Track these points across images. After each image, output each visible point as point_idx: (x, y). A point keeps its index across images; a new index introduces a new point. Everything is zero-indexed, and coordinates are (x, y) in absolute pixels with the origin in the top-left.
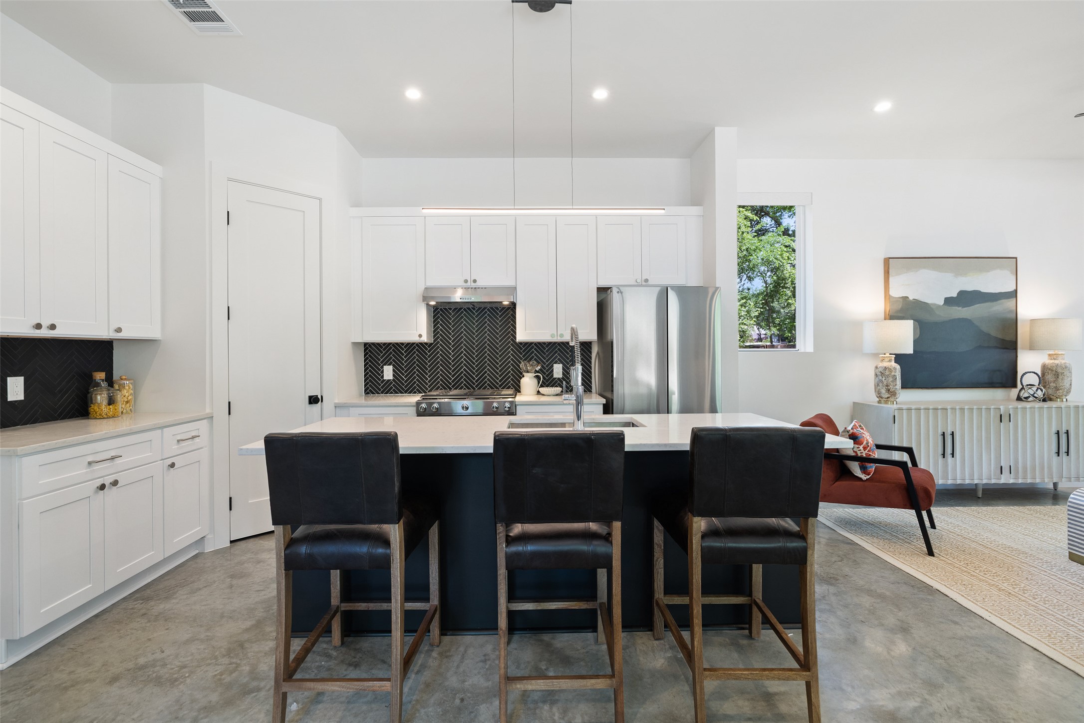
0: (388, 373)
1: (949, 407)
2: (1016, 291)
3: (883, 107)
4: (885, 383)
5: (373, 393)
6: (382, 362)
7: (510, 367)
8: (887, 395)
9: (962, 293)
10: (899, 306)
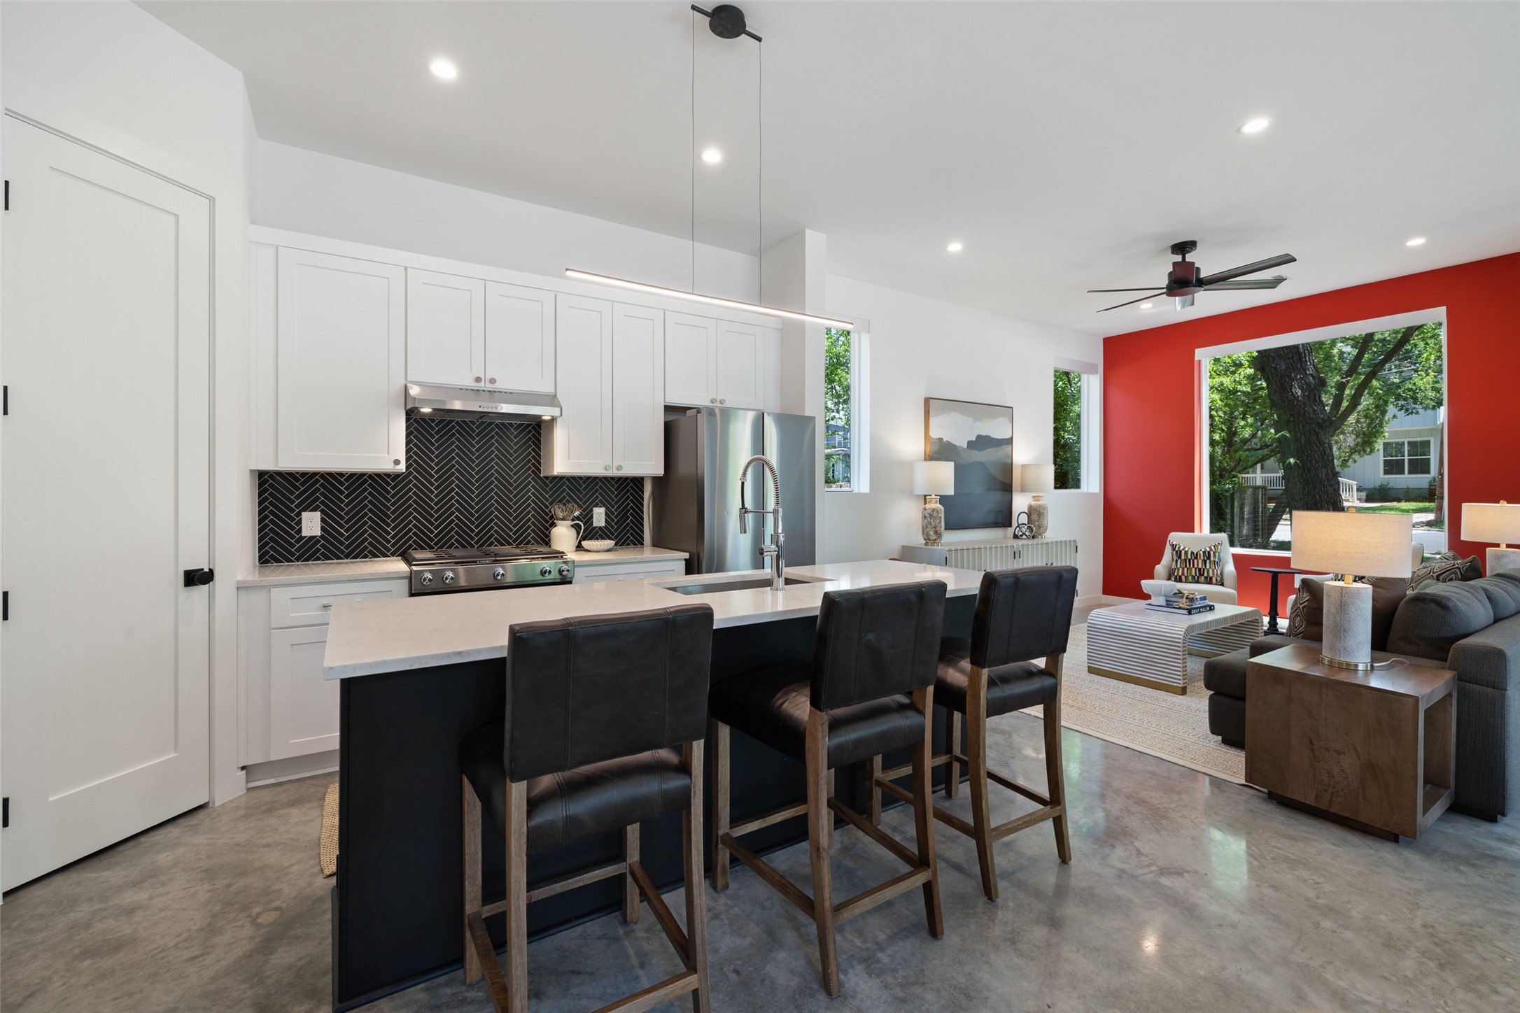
0: (311, 524)
1: (982, 547)
2: (1012, 437)
3: (955, 247)
4: (933, 525)
5: (278, 561)
6: (297, 506)
7: (530, 512)
8: (935, 537)
9: (979, 437)
10: (936, 448)
